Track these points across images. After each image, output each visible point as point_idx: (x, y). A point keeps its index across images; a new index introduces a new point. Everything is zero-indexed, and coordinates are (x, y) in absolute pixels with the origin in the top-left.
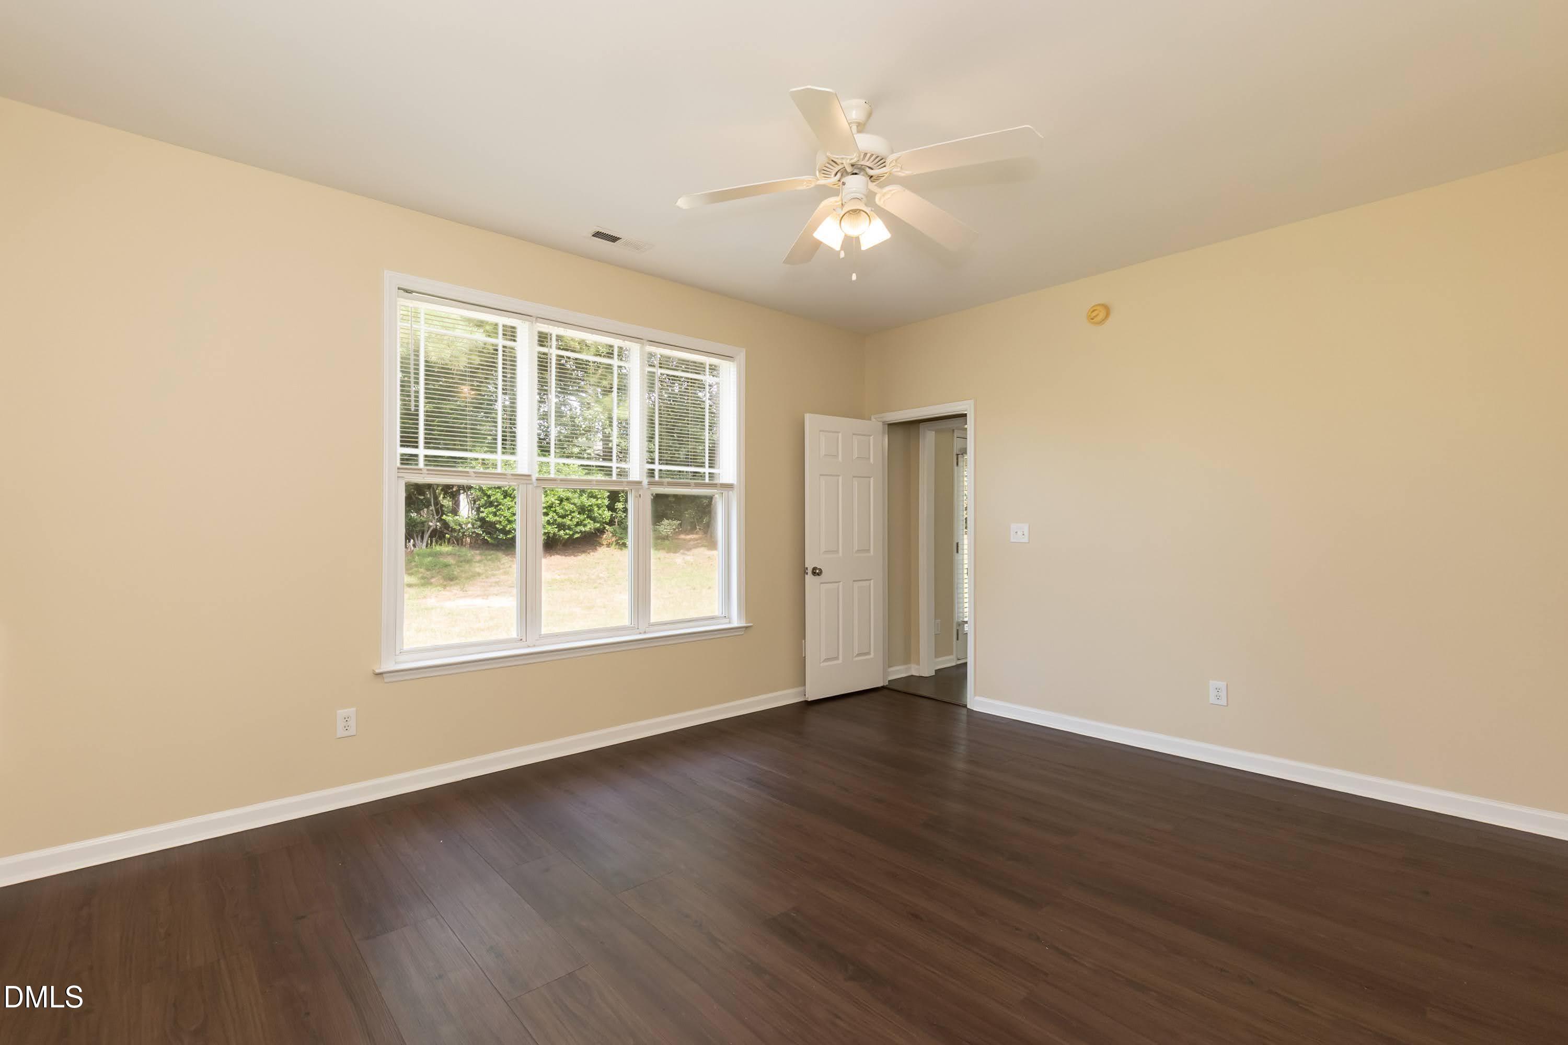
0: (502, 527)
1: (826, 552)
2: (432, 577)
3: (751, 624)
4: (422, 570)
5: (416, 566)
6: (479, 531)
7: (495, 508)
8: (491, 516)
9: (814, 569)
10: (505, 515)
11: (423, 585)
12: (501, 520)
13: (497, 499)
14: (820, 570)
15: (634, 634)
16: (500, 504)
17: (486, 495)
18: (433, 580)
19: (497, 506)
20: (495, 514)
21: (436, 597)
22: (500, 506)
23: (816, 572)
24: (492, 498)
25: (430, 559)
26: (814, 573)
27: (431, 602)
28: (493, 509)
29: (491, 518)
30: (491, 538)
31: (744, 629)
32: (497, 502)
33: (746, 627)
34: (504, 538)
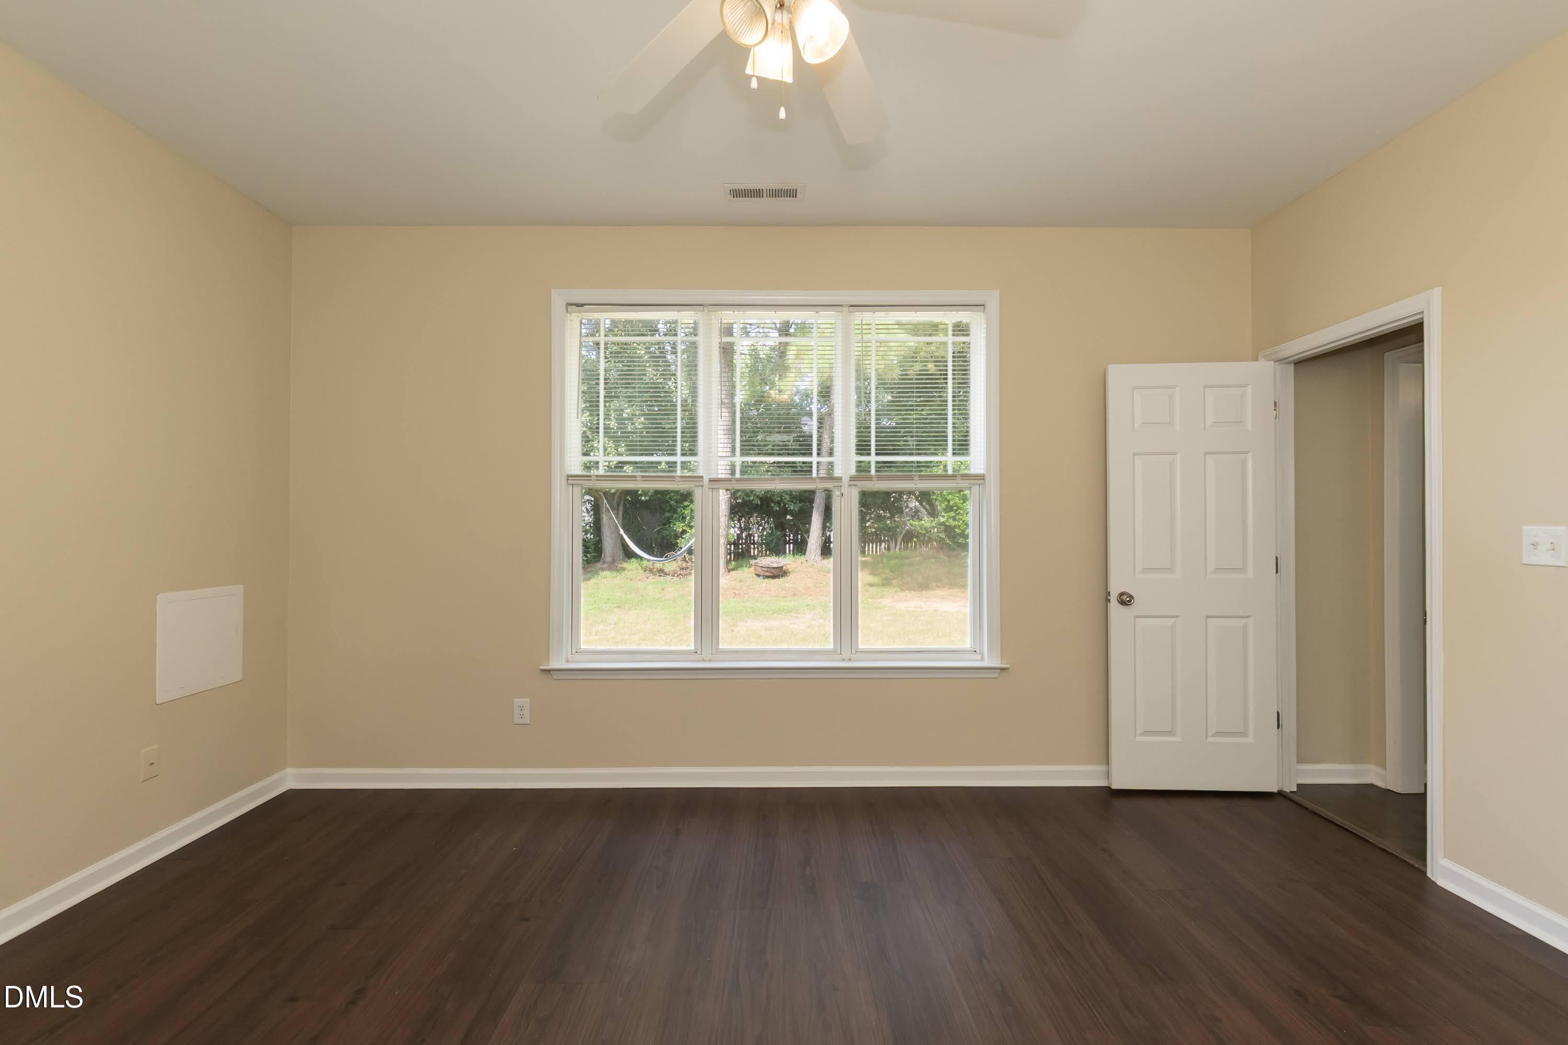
0: (960, 531)
1: (1145, 570)
2: (894, 578)
3: (1008, 666)
4: (887, 571)
5: (883, 568)
6: (943, 535)
7: (955, 513)
8: (951, 521)
9: (1122, 594)
10: (964, 519)
11: (883, 585)
12: (959, 524)
13: (955, 503)
14: (1131, 597)
15: (833, 660)
16: (959, 508)
17: (946, 500)
18: (894, 581)
19: (956, 510)
20: (954, 519)
21: (893, 597)
22: (959, 511)
23: (1125, 600)
24: (951, 503)
25: (896, 561)
26: (1123, 603)
27: (887, 601)
28: (952, 514)
29: (952, 523)
30: (953, 542)
31: (999, 671)
32: (957, 506)
33: (1002, 669)
34: (964, 542)
